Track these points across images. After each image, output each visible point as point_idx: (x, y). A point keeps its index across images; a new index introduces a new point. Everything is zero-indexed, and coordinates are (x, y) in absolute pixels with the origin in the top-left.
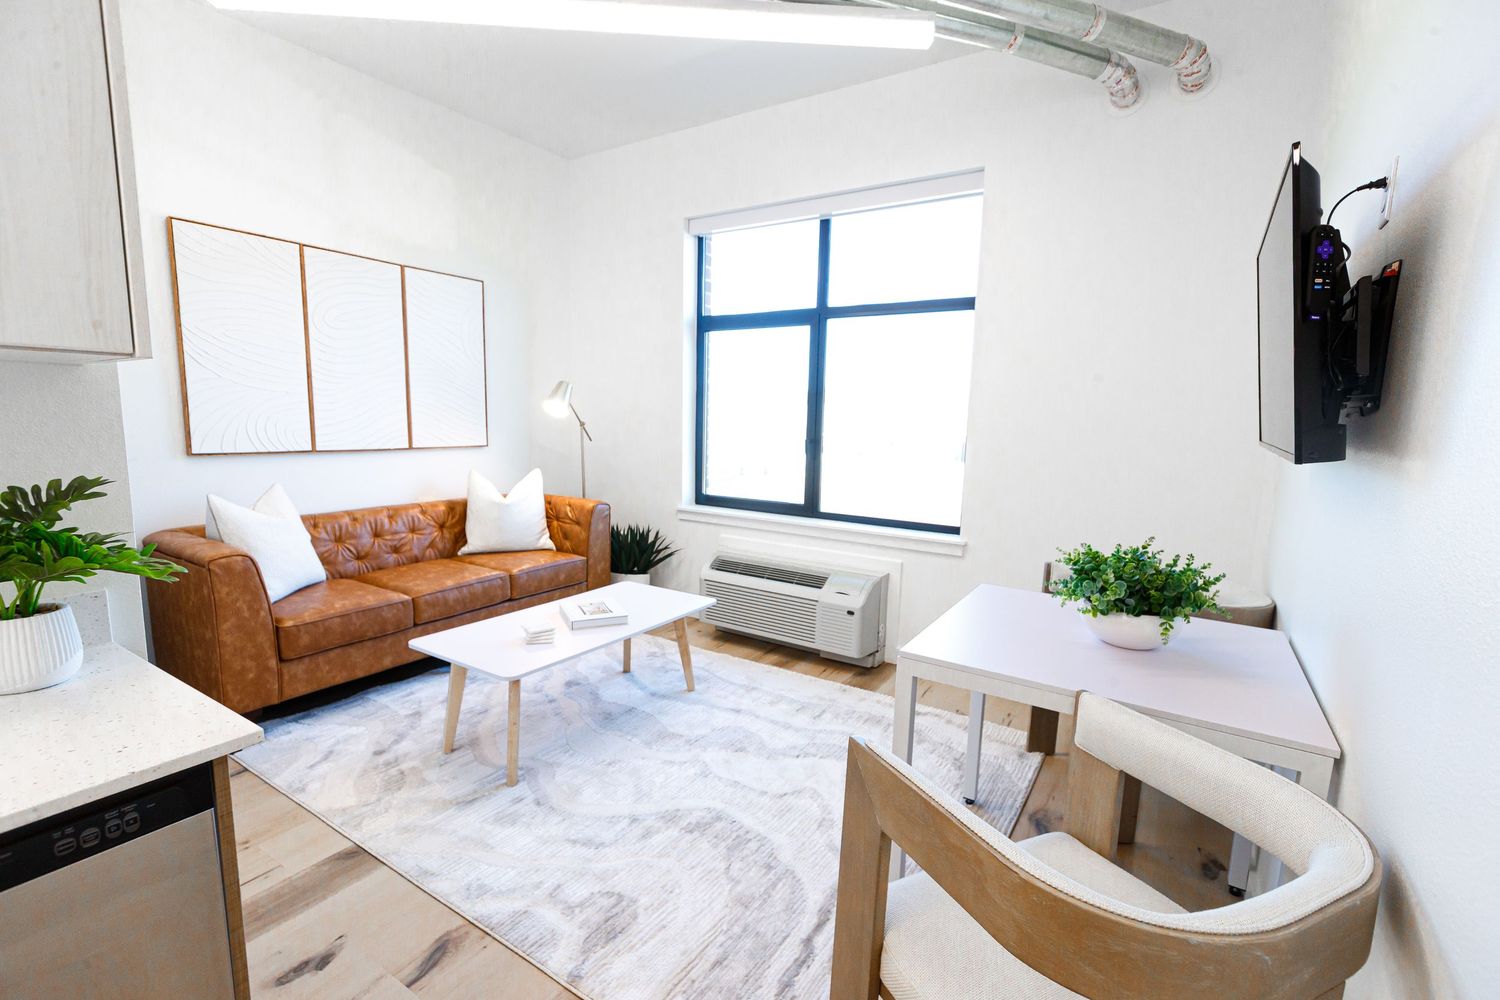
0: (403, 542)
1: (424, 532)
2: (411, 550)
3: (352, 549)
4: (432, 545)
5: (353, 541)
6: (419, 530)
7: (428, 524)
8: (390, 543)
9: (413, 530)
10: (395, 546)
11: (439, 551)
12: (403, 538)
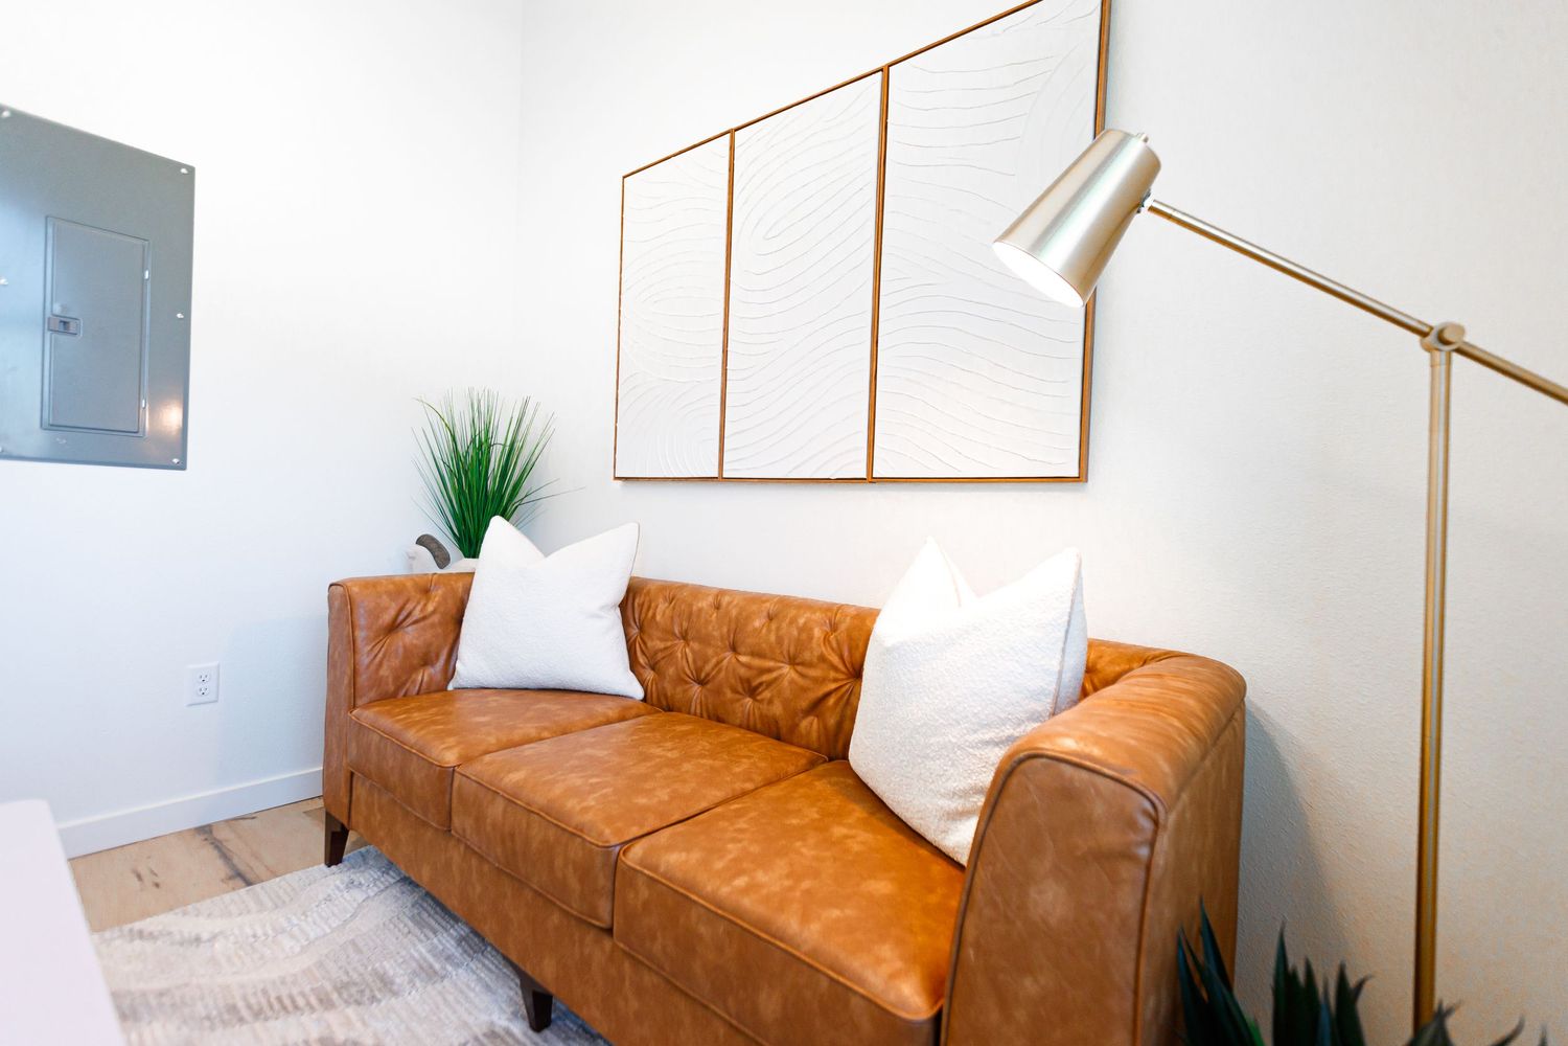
0: (766, 678)
1: (813, 673)
2: (770, 702)
3: (690, 660)
4: (816, 707)
5: (696, 646)
6: (802, 664)
7: (822, 659)
8: (742, 671)
9: (793, 661)
10: (748, 681)
11: (825, 728)
12: (770, 670)
